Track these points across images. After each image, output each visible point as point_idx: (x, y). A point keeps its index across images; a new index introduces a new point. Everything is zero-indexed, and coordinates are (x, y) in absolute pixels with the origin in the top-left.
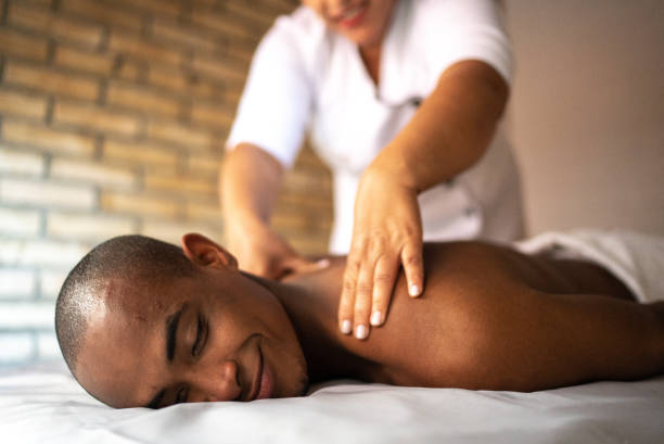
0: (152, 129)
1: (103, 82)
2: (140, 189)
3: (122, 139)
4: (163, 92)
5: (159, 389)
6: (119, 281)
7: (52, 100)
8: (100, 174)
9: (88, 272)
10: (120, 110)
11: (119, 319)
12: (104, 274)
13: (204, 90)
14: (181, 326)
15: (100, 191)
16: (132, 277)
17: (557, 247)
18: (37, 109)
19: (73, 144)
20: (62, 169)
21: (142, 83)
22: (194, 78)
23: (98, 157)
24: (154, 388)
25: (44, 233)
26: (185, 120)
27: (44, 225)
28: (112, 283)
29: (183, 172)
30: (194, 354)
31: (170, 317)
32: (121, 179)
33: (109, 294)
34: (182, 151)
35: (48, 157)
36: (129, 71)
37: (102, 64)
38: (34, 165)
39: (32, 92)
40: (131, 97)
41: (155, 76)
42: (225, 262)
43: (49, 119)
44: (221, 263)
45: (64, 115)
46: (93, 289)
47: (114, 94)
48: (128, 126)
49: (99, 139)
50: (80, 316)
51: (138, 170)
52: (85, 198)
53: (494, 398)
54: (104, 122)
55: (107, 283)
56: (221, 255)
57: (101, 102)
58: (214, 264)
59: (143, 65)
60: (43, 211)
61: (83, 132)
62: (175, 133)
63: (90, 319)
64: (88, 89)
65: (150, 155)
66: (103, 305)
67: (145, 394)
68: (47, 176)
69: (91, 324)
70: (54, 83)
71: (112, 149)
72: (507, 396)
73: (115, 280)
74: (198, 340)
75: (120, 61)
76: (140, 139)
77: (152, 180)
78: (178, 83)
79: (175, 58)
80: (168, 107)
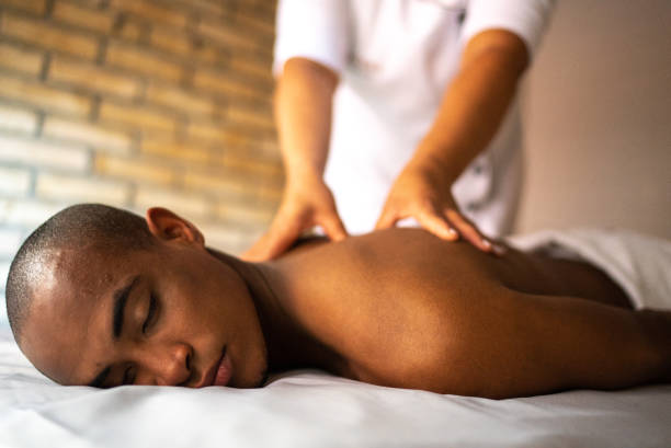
0: (151, 93)
1: (103, 40)
2: (136, 153)
3: (120, 102)
4: (165, 54)
5: (104, 366)
6: (70, 252)
7: (48, 56)
8: (95, 136)
9: (41, 241)
10: (119, 71)
11: (66, 292)
12: (56, 245)
13: (208, 55)
14: (130, 301)
15: (93, 154)
16: (85, 247)
17: (554, 245)
18: (32, 64)
19: (68, 103)
20: (55, 128)
21: (144, 44)
22: (198, 43)
23: (94, 118)
24: (98, 365)
25: (33, 193)
26: (186, 85)
27: (33, 185)
28: (63, 254)
29: (181, 139)
30: (144, 331)
31: (119, 291)
32: (117, 142)
33: (59, 265)
34: (182, 118)
35: (42, 115)
36: (131, 31)
37: (103, 22)
38: (26, 122)
39: (27, 46)
40: (132, 58)
41: (158, 38)
42: (191, 238)
43: (44, 76)
44: (187, 239)
45: (59, 72)
46: (43, 260)
47: (114, 54)
48: (126, 88)
49: (96, 99)
50: (27, 287)
51: (135, 134)
52: (78, 160)
53: (459, 403)
54: (102, 83)
55: (58, 254)
56: (187, 231)
57: (100, 61)
58: (178, 239)
59: (146, 26)
60: (33, 171)
61: (79, 91)
62: (175, 98)
63: (37, 290)
64: (87, 47)
65: (148, 119)
66: (51, 276)
67: (89, 372)
68: (38, 134)
69: (37, 296)
70: (51, 38)
71: (108, 111)
72: (474, 402)
73: (67, 251)
74: (149, 317)
75: (121, 20)
76: (138, 102)
77: (149, 145)
78: (182, 46)
79: (180, 20)
80: (170, 71)
